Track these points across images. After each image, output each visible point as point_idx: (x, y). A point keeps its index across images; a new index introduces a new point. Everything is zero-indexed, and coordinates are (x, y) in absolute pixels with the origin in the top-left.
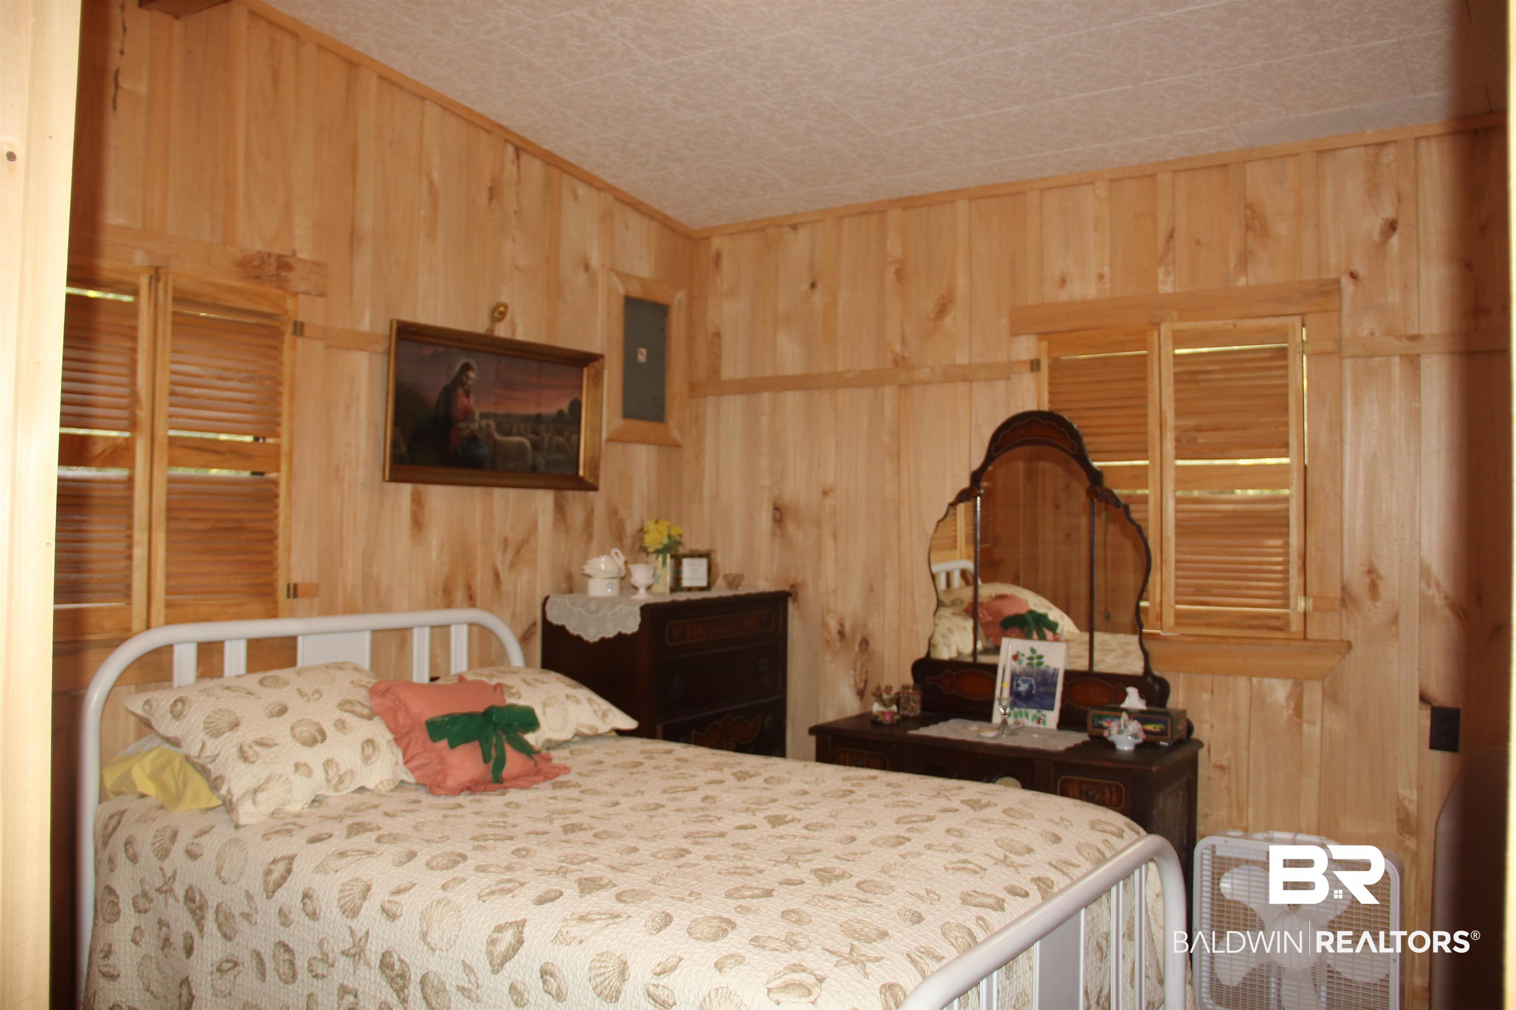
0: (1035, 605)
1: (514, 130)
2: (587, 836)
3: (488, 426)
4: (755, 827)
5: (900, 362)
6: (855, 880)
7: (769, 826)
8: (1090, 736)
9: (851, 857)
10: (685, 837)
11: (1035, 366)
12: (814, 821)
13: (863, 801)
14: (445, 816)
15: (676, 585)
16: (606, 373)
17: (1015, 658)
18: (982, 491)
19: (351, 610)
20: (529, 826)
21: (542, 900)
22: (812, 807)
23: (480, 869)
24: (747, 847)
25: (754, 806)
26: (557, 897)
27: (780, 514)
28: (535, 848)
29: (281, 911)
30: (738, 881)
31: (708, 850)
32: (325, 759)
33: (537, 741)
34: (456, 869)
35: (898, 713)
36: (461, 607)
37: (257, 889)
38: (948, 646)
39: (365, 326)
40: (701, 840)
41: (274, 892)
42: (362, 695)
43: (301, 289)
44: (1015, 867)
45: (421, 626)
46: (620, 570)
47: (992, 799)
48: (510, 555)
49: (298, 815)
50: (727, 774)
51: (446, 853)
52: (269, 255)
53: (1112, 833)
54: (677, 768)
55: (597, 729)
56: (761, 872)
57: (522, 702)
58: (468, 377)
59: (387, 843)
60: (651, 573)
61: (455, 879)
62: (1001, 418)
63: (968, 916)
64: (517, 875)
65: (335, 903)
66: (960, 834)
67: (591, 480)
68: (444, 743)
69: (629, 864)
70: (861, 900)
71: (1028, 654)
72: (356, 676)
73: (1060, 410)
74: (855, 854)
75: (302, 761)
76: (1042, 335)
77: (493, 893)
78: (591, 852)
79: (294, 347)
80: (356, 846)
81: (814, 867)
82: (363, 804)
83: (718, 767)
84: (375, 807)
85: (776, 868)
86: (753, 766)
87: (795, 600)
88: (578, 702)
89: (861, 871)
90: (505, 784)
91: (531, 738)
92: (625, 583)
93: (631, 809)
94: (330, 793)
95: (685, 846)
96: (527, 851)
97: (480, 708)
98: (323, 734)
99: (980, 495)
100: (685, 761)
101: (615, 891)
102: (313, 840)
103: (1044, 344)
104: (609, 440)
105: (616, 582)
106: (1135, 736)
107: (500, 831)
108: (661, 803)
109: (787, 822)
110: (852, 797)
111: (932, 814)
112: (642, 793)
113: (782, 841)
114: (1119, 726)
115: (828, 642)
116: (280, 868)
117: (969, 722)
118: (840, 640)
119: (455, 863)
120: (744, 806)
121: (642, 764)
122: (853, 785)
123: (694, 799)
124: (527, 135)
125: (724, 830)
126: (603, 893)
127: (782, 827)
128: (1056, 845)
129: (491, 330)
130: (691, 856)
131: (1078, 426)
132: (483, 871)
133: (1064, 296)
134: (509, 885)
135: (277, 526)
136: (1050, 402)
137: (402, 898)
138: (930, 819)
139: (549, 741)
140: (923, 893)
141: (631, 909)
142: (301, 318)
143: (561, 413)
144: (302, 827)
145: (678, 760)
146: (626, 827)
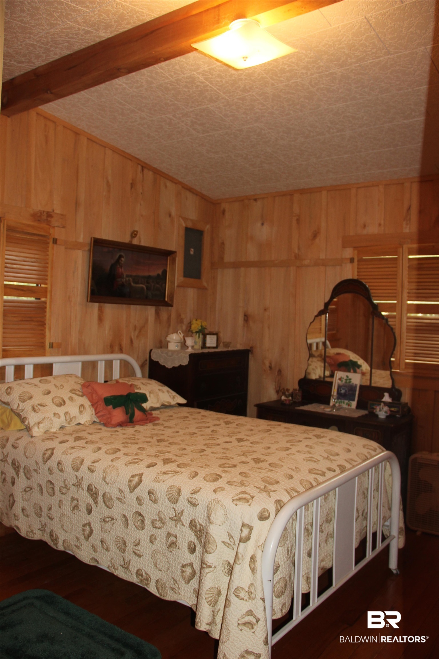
0: (353, 358)
1: (142, 159)
2: (166, 443)
3: (129, 280)
4: (231, 442)
5: (297, 257)
6: (269, 462)
7: (237, 442)
8: (369, 412)
9: (268, 454)
10: (204, 445)
11: (352, 260)
12: (254, 441)
13: (274, 434)
14: (111, 435)
15: (204, 346)
16: (177, 259)
17: (340, 379)
18: (329, 311)
19: (74, 353)
20: (144, 439)
21: (149, 466)
22: (254, 435)
23: (126, 454)
24: (228, 449)
25: (231, 435)
26: (155, 465)
27: (247, 318)
28: (146, 447)
29: (49, 468)
30: (224, 461)
31: (213, 450)
32: (65, 412)
33: (147, 407)
34: (116, 454)
35: (292, 400)
36: (117, 353)
37: (40, 460)
38: (315, 374)
39: (81, 240)
40: (210, 446)
41: (46, 461)
42: (79, 387)
43: (56, 225)
44: (331, 461)
45: (101, 360)
46: (181, 339)
47: (325, 435)
48: (137, 332)
49: (55, 433)
50: (222, 422)
51: (112, 448)
52: (44, 212)
53: (372, 450)
54: (202, 419)
55: (170, 403)
56: (233, 458)
57: (141, 391)
58: (121, 260)
59: (90, 444)
60: (194, 341)
61: (116, 458)
62: (338, 281)
63: (311, 478)
64: (140, 457)
65: (70, 466)
66: (311, 447)
67: (170, 303)
68: (111, 407)
69: (182, 454)
70: (270, 470)
71: (345, 378)
72: (77, 380)
73: (361, 279)
74: (269, 453)
75: (57, 412)
76: (355, 248)
77: (130, 463)
78: (168, 449)
79: (53, 248)
80: (78, 445)
81: (253, 457)
82: (80, 429)
83: (218, 419)
84: (84, 431)
85: (238, 457)
86: (232, 419)
87: (252, 353)
88: (163, 392)
89: (271, 459)
90: (134, 423)
91: (144, 405)
92: (184, 345)
93: (184, 434)
94: (67, 425)
95: (204, 448)
96: (143, 448)
97: (125, 393)
98: (64, 402)
99: (328, 313)
100: (205, 416)
101: (177, 463)
102: (61, 442)
103: (356, 252)
104: (178, 286)
105: (179, 344)
106: (386, 412)
107: (133, 441)
108: (195, 432)
109: (244, 441)
110: (270, 432)
111: (301, 440)
112: (188, 428)
113: (242, 448)
114: (380, 408)
115: (265, 371)
116: (49, 452)
117: (321, 405)
118: (270, 370)
119: (116, 452)
120: (228, 434)
121: (188, 417)
122: (271, 427)
123: (208, 431)
124: (146, 161)
125: (220, 443)
126: (172, 464)
127: (242, 443)
128: (349, 453)
129: (131, 241)
130: (206, 452)
131: (369, 286)
132: (127, 455)
133: (365, 232)
134: (137, 460)
135: (45, 320)
136: (357, 275)
137: (96, 464)
138: (300, 441)
139: (151, 407)
140: (294, 468)
141: (183, 470)
142: (56, 237)
143: (158, 275)
144: (57, 437)
145: (202, 416)
146: (181, 441)
